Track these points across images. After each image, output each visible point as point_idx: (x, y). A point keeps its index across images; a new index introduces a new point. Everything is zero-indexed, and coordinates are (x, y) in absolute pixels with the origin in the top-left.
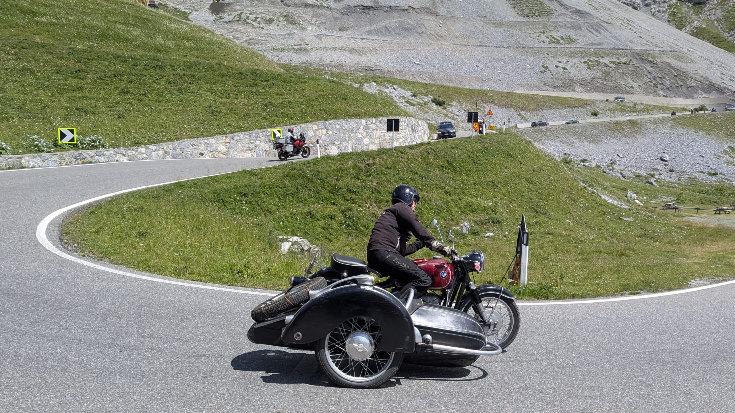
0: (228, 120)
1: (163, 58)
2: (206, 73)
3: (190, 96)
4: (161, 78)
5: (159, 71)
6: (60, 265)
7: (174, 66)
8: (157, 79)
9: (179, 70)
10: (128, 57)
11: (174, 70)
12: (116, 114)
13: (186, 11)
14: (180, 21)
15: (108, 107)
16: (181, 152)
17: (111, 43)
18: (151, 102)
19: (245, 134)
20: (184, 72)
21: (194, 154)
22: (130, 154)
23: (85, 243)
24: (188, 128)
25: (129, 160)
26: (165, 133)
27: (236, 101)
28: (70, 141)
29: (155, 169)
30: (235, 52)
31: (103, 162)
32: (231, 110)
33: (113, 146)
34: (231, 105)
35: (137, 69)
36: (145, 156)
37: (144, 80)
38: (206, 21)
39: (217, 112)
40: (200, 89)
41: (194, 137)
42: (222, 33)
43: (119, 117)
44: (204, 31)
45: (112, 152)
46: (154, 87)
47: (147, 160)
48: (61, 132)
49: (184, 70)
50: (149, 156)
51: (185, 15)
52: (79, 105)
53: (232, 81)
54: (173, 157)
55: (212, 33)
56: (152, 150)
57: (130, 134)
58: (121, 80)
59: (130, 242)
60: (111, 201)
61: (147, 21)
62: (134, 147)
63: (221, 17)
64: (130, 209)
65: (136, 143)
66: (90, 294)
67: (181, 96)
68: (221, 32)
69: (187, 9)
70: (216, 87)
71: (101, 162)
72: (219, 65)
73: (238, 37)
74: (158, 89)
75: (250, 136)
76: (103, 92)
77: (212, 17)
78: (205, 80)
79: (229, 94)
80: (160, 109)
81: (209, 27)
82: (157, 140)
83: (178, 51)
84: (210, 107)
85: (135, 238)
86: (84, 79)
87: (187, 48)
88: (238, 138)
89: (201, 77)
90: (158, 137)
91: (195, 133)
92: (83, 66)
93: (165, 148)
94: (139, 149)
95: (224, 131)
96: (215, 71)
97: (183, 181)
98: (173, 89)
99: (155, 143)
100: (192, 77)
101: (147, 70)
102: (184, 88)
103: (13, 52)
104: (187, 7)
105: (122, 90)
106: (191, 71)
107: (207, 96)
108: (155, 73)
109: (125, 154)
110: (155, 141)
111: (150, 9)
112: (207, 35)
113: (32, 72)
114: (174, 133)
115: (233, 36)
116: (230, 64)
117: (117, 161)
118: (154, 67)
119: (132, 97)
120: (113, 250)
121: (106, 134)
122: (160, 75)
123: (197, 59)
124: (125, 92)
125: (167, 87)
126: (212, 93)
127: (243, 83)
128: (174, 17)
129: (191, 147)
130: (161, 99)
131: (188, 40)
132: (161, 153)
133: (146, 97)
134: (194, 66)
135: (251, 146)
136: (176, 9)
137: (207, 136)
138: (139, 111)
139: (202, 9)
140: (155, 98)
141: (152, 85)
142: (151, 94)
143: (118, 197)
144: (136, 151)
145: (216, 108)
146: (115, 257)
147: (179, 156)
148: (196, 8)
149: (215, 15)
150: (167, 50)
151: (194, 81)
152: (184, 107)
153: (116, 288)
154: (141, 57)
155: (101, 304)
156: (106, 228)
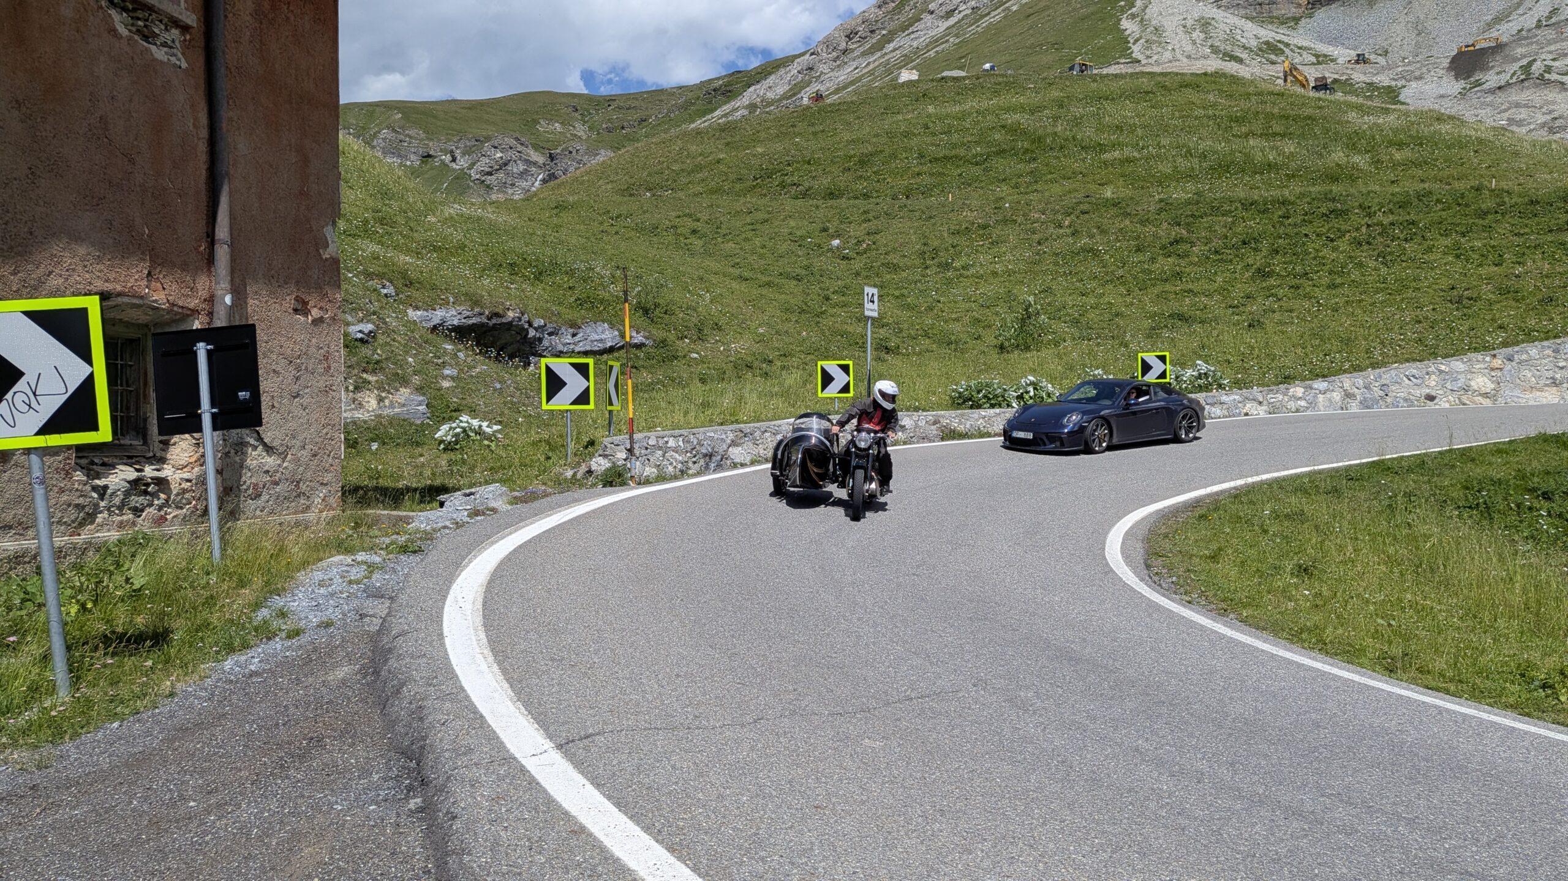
0: (1497, 316)
1: (1344, 193)
2: (1444, 213)
3: (1405, 268)
4: (1339, 237)
5: (1336, 223)
6: (1150, 615)
7: (1369, 207)
8: (1332, 240)
9: (1381, 215)
10: (1273, 202)
11: (1369, 215)
12: (1244, 321)
13: (1393, 83)
14: (1382, 108)
15: (1230, 307)
16: (1382, 393)
17: (1236, 179)
18: (1316, 289)
19: (1543, 347)
20: (1391, 218)
21: (1411, 397)
22: (1272, 400)
23: (1192, 576)
24: (1400, 339)
25: (1270, 413)
26: (1347, 353)
27: (1519, 270)
28: (1158, 378)
29: (1324, 432)
30: (1516, 154)
31: (1219, 418)
32: (1504, 291)
33: (1238, 384)
34: (1505, 279)
35: (1290, 225)
36: (1303, 403)
37: (1304, 244)
38: (1442, 96)
39: (1470, 299)
40: (1429, 250)
41: (1414, 360)
42: (1479, 119)
43: (1250, 326)
44: (1438, 119)
45: (1237, 397)
46: (1323, 258)
47: (1308, 413)
48: (1143, 360)
49: (1392, 213)
50: (1311, 403)
51: (1392, 94)
52: (1175, 306)
53: (1508, 223)
54: (1365, 404)
55: (1459, 119)
56: (1317, 392)
57: (1273, 360)
58: (1256, 250)
59: (1279, 583)
60: (1236, 495)
61: (1309, 122)
62: (1280, 386)
63: (1477, 81)
64: (1276, 516)
65: (1285, 378)
66: (1210, 682)
67: (1384, 270)
68: (1477, 116)
69: (1395, 80)
70: (1469, 241)
71: (1215, 418)
72: (1477, 190)
73: (1520, 120)
74: (1334, 260)
75: (1557, 351)
76: (1219, 279)
77: (1454, 86)
78: (1440, 229)
79: (1500, 256)
80: (1337, 303)
81: (1447, 108)
82: (1328, 369)
83: (1379, 173)
84: (1453, 288)
85: (1289, 577)
86: (1186, 255)
87: (1399, 164)
88: (1524, 357)
89: (1432, 223)
90: (1332, 362)
91: (1417, 351)
92: (1183, 231)
93: (1347, 385)
94: (1291, 390)
95: (1488, 342)
96: (1467, 205)
97: (1390, 459)
98: (1365, 257)
99: (1324, 376)
100: (1411, 226)
101: (1311, 222)
102: (1391, 253)
103: (1067, 223)
104: (1397, 74)
105: (1259, 270)
106: (1409, 214)
107: (1445, 264)
108: (1327, 227)
109: (1261, 400)
110: (1326, 371)
111: (1317, 95)
112: (1445, 128)
113: (1095, 253)
114: (1367, 353)
115: (1508, 120)
116: (1504, 185)
117: (1246, 414)
118: (1326, 215)
119: (1279, 282)
120: (1246, 597)
121: (1226, 361)
122: (1339, 230)
123: (1422, 185)
124: (1263, 273)
125: (1352, 254)
126: (1458, 257)
127: (1538, 224)
128: (1370, 103)
129: (1407, 381)
130: (1339, 281)
131: (1400, 145)
132: (1337, 396)
133: (1308, 279)
134: (1415, 202)
135: (1558, 376)
136: (1371, 84)
137: (1445, 356)
138: (1291, 311)
139: (1432, 73)
140: (1326, 281)
141: (1320, 255)
142: (1318, 271)
143: (1251, 489)
144: (1285, 394)
145: (1469, 289)
146: (1250, 612)
147: (1378, 402)
148: (1417, 74)
149: (1464, 79)
150: (1352, 175)
151: (1415, 234)
152: (1390, 294)
153: (1261, 677)
154: (1299, 198)
155: (1234, 707)
156: (1230, 551)
